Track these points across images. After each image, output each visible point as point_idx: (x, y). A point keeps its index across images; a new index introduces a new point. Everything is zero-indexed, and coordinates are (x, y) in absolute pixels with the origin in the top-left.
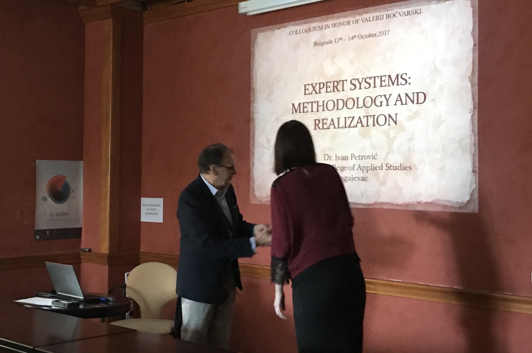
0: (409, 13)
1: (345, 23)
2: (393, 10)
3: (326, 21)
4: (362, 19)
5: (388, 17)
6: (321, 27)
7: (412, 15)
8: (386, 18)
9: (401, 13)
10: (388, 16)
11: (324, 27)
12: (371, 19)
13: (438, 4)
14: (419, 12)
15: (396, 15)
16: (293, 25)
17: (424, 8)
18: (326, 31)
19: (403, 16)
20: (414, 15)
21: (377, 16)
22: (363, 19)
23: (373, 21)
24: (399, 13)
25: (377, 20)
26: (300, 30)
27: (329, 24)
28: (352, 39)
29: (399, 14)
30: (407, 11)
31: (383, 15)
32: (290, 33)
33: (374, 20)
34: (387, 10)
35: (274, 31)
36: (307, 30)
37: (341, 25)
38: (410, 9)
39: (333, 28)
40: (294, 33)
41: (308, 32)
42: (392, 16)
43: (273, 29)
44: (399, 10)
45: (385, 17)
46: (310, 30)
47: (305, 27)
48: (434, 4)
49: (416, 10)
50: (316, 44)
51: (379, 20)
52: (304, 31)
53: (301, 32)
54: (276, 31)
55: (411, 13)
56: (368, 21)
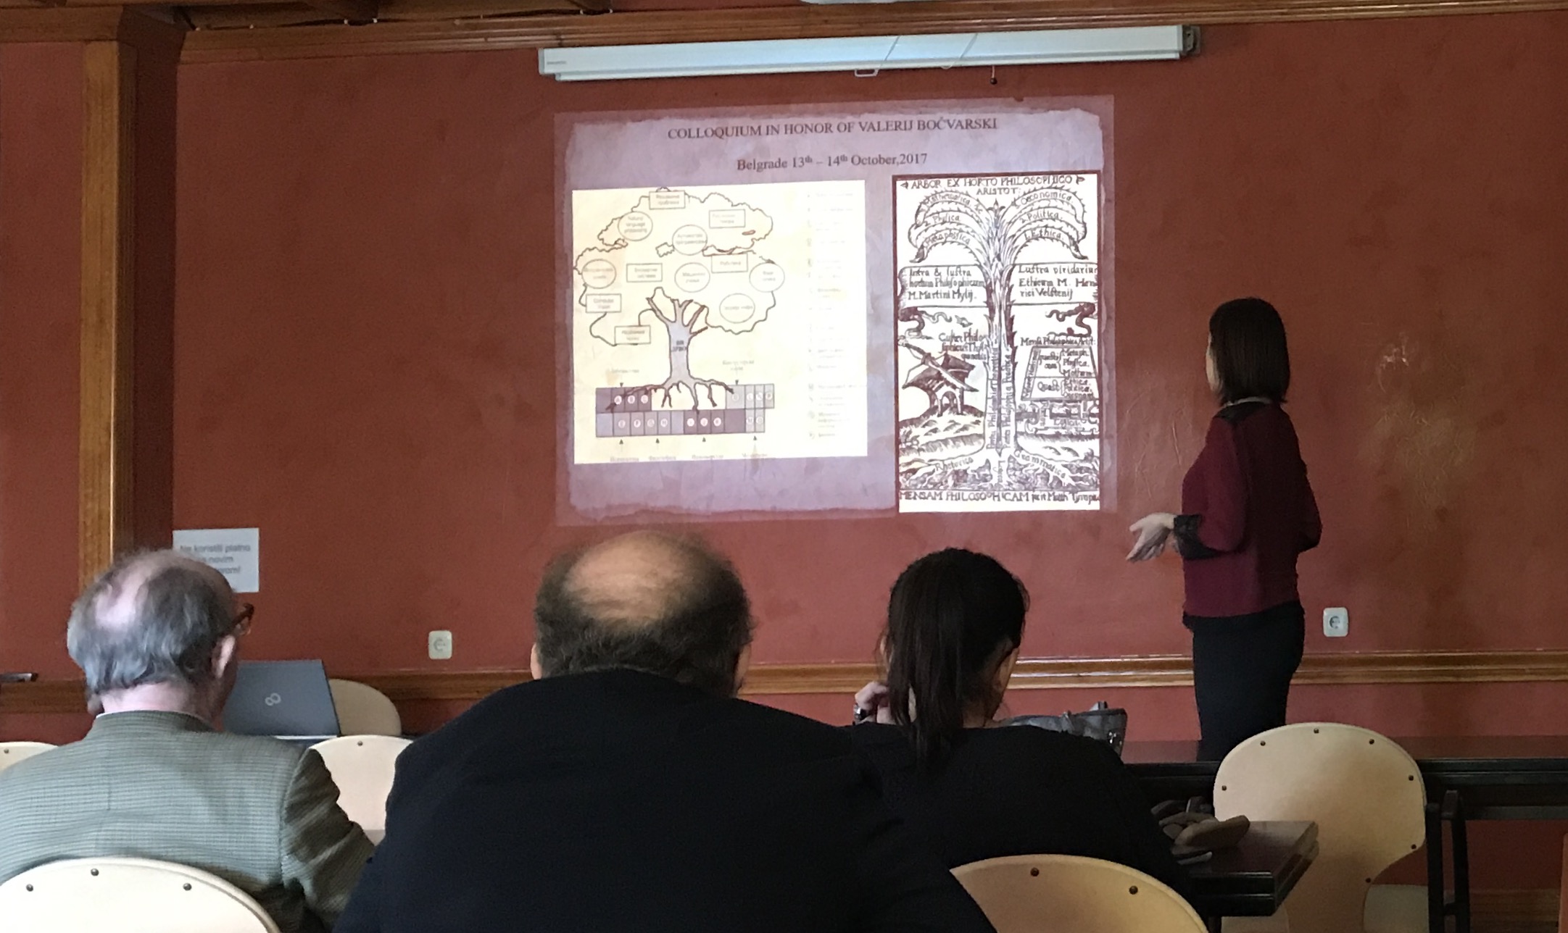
0: (969, 124)
1: (819, 128)
2: (934, 113)
3: (770, 117)
4: (860, 123)
5: (921, 127)
6: (756, 128)
7: (975, 128)
8: (919, 128)
9: (951, 122)
10: (923, 126)
11: (764, 130)
12: (883, 126)
13: (1031, 113)
14: (991, 123)
15: (942, 124)
16: (682, 116)
17: (1001, 117)
18: (769, 139)
19: (956, 128)
20: (981, 129)
21: (896, 122)
22: (863, 125)
23: (887, 129)
24: (948, 121)
25: (896, 129)
26: (698, 130)
27: (779, 126)
28: (838, 163)
29: (947, 124)
30: (967, 121)
31: (911, 122)
32: (669, 133)
33: (890, 128)
34: (921, 113)
35: (625, 124)
36: (720, 133)
37: (808, 131)
38: (973, 117)
39: (788, 136)
40: (682, 134)
41: (720, 137)
42: (932, 125)
43: (620, 120)
44: (946, 116)
45: (915, 125)
46: (725, 132)
47: (713, 124)
48: (1024, 113)
49: (984, 121)
50: (742, 165)
51: (901, 129)
52: (710, 133)
53: (702, 133)
54: (630, 125)
55: (973, 124)
56: (876, 128)
